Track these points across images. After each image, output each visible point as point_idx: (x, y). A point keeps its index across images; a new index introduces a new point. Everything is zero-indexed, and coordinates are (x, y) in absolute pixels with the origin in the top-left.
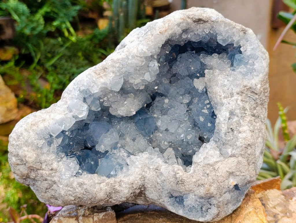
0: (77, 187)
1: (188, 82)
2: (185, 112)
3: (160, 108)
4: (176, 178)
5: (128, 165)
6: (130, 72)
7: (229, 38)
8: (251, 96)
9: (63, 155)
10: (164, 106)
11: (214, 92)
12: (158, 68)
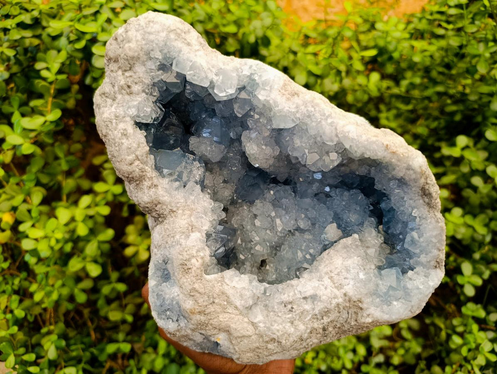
0: (120, 130)
1: (328, 217)
2: (287, 230)
3: (278, 195)
4: (189, 260)
5: (185, 186)
6: (309, 130)
7: (420, 249)
8: (350, 314)
9: (155, 94)
10: (283, 200)
11: (332, 260)
12: (331, 167)
